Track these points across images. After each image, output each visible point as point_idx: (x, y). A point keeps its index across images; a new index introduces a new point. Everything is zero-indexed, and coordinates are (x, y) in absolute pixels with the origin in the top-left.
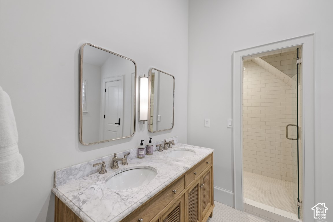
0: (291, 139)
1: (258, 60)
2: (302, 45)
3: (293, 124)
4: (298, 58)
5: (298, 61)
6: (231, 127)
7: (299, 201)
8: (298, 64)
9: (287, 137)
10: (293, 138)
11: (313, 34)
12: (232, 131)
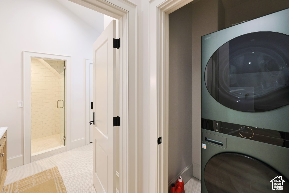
0: (60, 108)
1: (42, 60)
2: (66, 60)
3: (61, 99)
4: (64, 66)
5: (64, 68)
6: (21, 107)
7: (64, 137)
8: (64, 69)
9: (58, 107)
10: (61, 107)
11: (71, 57)
12: (23, 110)
